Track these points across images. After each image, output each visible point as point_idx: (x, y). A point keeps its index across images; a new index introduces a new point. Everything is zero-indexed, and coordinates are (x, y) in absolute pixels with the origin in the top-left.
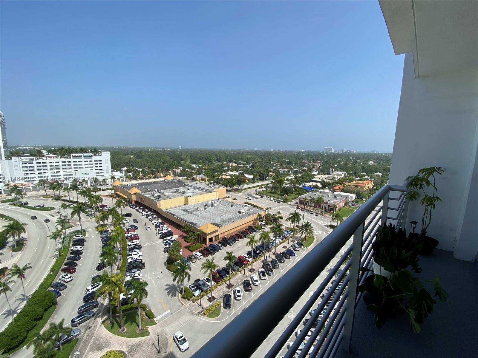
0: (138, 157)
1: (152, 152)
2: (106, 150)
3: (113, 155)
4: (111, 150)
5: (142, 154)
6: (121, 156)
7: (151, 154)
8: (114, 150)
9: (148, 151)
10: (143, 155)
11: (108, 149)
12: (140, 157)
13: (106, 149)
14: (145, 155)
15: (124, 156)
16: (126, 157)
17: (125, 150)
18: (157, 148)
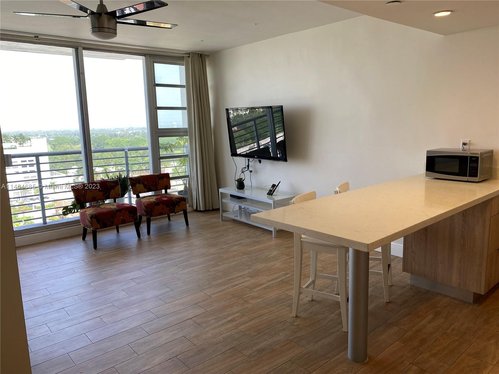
0: (98, 146)
1: (122, 137)
2: (42, 136)
3: (54, 145)
4: (51, 135)
5: (105, 140)
6: (68, 146)
7: (121, 139)
8: (56, 136)
9: (116, 135)
10: (106, 142)
11: (46, 135)
12: (101, 146)
13: (43, 134)
14: (110, 143)
15: (73, 146)
16: (76, 148)
17: (75, 135)
18: (132, 129)
